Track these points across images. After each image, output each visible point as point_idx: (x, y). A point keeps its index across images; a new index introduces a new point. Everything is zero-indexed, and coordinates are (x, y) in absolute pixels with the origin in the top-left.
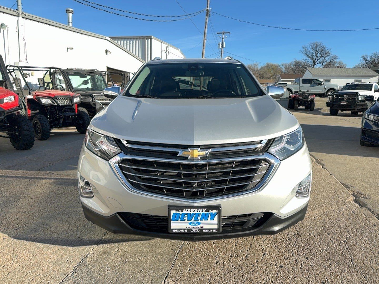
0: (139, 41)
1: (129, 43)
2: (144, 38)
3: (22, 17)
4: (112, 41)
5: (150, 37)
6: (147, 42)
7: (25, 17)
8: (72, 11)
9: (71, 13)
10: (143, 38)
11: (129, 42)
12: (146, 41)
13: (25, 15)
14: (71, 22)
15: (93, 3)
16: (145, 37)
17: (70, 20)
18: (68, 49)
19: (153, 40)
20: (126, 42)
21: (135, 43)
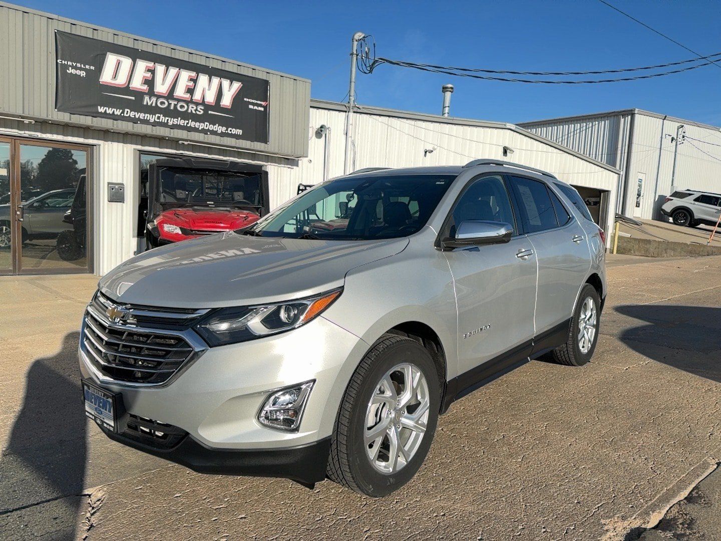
0: (607, 121)
1: (584, 128)
2: (617, 115)
3: (354, 112)
4: (520, 129)
5: (631, 112)
6: (624, 122)
7: (359, 111)
8: (452, 88)
9: (450, 91)
10: (614, 116)
11: (586, 126)
12: (622, 120)
13: (358, 108)
14: (449, 107)
15: (476, 71)
16: (621, 112)
17: (447, 103)
18: (426, 152)
19: (637, 117)
20: (578, 127)
21: (597, 126)
